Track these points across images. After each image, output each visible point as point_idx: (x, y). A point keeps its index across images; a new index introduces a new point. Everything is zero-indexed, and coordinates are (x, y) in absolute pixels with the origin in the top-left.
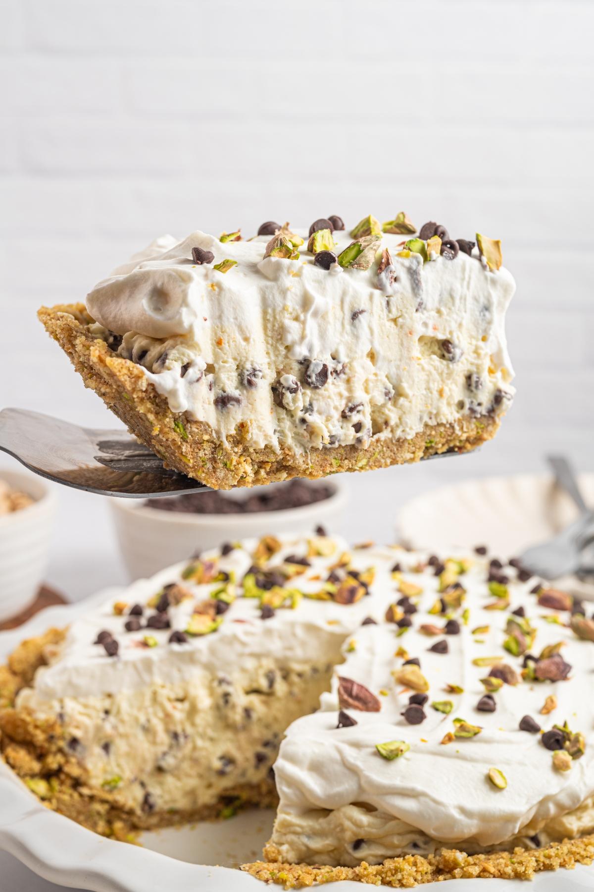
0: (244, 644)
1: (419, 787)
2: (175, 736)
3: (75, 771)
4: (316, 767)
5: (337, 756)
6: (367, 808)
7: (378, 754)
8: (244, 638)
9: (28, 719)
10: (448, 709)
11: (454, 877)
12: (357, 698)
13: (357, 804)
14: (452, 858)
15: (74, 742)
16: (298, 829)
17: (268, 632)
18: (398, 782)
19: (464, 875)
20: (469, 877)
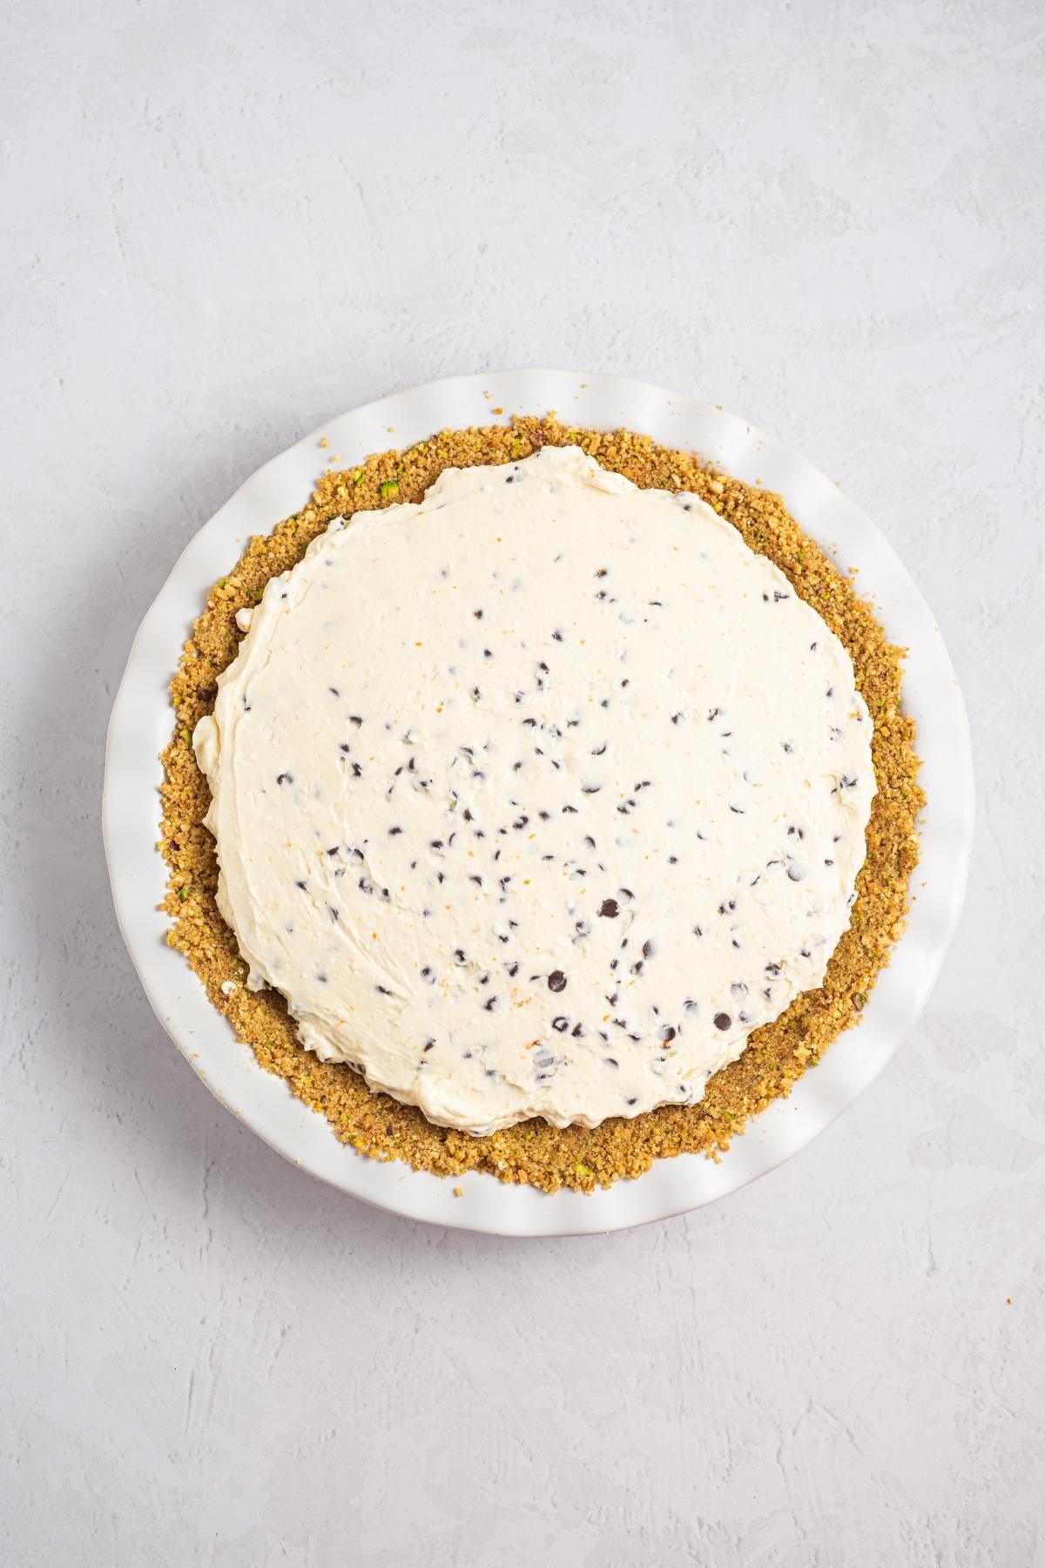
11: (493, 1175)
19: (502, 1177)
20: (505, 1181)
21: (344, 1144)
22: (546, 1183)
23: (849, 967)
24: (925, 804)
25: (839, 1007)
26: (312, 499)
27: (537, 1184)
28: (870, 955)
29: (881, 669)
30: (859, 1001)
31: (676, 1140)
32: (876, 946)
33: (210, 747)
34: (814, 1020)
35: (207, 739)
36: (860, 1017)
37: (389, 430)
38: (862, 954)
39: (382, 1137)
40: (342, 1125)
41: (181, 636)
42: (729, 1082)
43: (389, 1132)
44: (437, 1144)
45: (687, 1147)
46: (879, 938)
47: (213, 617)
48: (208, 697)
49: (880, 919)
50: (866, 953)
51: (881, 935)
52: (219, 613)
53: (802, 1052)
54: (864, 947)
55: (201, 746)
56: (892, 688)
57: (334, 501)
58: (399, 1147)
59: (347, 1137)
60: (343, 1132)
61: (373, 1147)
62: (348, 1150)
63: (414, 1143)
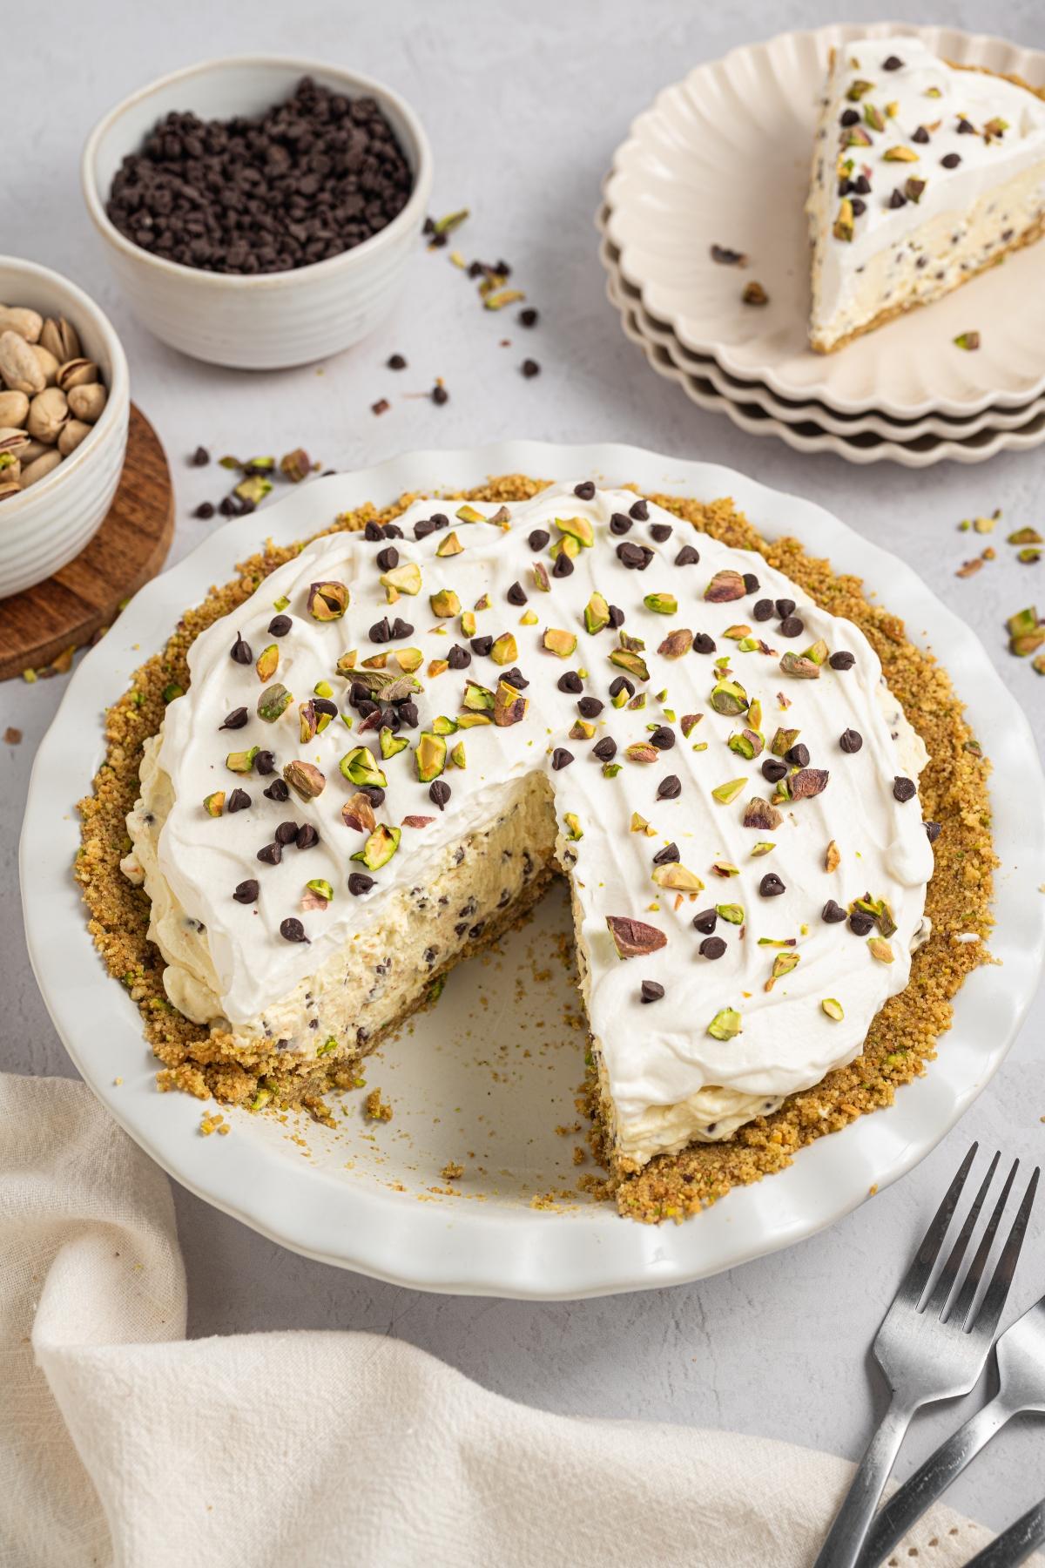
1: (768, 1063)
2: (379, 969)
3: (290, 1063)
4: (653, 1072)
5: (669, 1052)
6: (713, 1089)
7: (709, 1034)
9: (233, 1052)
10: (739, 918)
11: (822, 1134)
12: (641, 942)
13: (704, 1089)
14: (815, 1116)
15: (282, 1043)
16: (648, 1135)
17: (454, 818)
18: (745, 1065)
19: (833, 1129)
20: (839, 1129)
21: (656, 1223)
22: (876, 1096)
23: (936, 736)
24: (862, 581)
25: (964, 763)
26: (111, 741)
27: (871, 1106)
28: (942, 713)
29: (724, 524)
30: (973, 748)
31: (948, 971)
32: (939, 703)
33: (190, 990)
34: (953, 790)
35: (182, 987)
36: (985, 761)
37: (134, 648)
38: (935, 720)
39: (687, 1187)
40: (638, 1209)
41: (79, 924)
42: (937, 902)
43: (688, 1179)
44: (747, 1151)
45: (964, 968)
46: (935, 695)
47: (97, 887)
48: (153, 959)
49: (920, 681)
50: (937, 716)
51: (935, 692)
52: (100, 878)
53: (971, 819)
54: (931, 713)
55: (183, 1000)
56: (746, 531)
57: (130, 728)
58: (712, 1184)
59: (654, 1215)
60: (645, 1214)
61: (687, 1202)
62: (666, 1225)
63: (722, 1168)
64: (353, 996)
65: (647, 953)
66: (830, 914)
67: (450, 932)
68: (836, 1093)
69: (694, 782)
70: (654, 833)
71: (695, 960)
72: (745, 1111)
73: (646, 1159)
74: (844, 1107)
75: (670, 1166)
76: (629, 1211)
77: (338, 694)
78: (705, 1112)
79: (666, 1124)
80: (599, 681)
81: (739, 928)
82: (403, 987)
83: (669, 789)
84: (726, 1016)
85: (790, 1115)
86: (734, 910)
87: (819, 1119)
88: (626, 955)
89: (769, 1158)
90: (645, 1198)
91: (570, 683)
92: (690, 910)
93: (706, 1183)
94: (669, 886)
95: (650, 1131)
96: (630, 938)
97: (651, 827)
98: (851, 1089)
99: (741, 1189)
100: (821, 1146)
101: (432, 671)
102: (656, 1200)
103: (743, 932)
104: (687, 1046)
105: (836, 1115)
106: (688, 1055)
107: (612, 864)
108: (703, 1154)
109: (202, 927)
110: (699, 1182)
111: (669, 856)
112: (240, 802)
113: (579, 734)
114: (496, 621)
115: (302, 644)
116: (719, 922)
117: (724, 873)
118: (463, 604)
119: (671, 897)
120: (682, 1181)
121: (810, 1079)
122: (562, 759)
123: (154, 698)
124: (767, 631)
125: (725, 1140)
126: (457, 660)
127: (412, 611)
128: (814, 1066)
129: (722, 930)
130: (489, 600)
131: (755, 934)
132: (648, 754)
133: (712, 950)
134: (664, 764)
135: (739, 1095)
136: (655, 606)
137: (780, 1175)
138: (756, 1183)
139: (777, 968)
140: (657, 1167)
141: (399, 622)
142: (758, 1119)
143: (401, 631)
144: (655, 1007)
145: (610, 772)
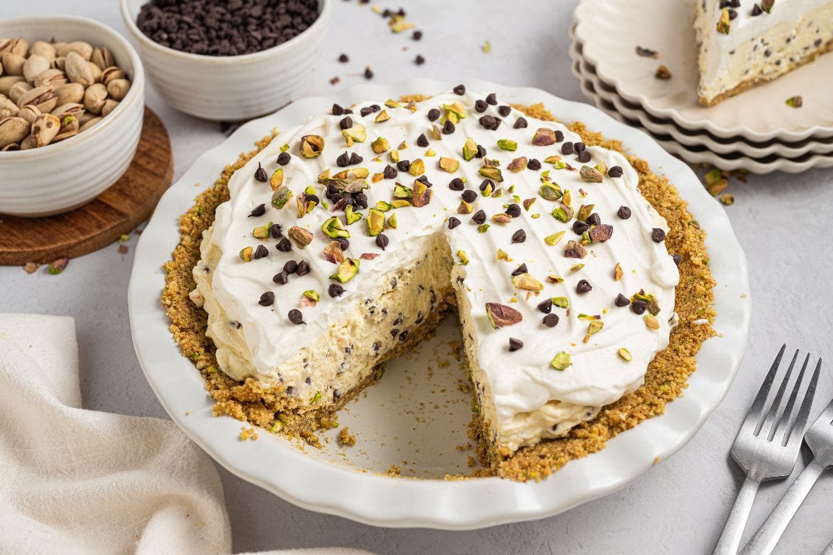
0: (377, 272)
1: (588, 383)
2: (347, 350)
3: (294, 405)
4: (518, 391)
5: (528, 378)
6: (555, 402)
7: (552, 367)
8: (376, 269)
9: (260, 392)
10: (565, 304)
11: (622, 430)
12: (507, 317)
13: (549, 402)
14: (618, 419)
15: (290, 389)
16: (516, 431)
17: (390, 256)
18: (574, 385)
19: (629, 427)
20: (633, 427)
21: (524, 481)
22: (654, 408)
23: (672, 220)
24: (621, 142)
25: (690, 232)
26: (183, 232)
27: (651, 413)
28: (674, 208)
30: (695, 224)
31: (691, 340)
32: (672, 203)
33: (232, 361)
34: (685, 246)
35: (228, 359)
36: (702, 231)
37: (196, 186)
38: (670, 212)
39: (542, 461)
40: (513, 474)
41: (164, 328)
42: (680, 307)
43: (543, 457)
44: (577, 440)
45: (700, 338)
47: (175, 307)
48: (210, 347)
49: (660, 192)
50: (672, 210)
51: (669, 197)
52: (178, 302)
53: (697, 260)
54: (668, 208)
55: (228, 367)
57: (194, 226)
58: (557, 459)
59: (523, 477)
60: (517, 476)
61: (543, 469)
62: (530, 483)
63: (563, 451)
64: (331, 366)
65: (511, 324)
66: (620, 302)
67: (388, 334)
68: (630, 407)
69: (534, 234)
70: (511, 260)
71: (540, 327)
72: (574, 417)
73: (515, 448)
74: (635, 414)
75: (531, 451)
76: (508, 475)
77: (320, 192)
78: (550, 416)
79: (527, 425)
80: (474, 183)
81: (565, 310)
82: (361, 367)
83: (519, 238)
84: (562, 356)
85: (602, 420)
86: (562, 300)
87: (621, 421)
88: (498, 325)
89: (591, 442)
90: (517, 468)
91: (456, 185)
92: (535, 301)
93: (554, 459)
94: (523, 288)
95: (517, 429)
96: (501, 315)
97: (509, 257)
98: (638, 405)
99: (575, 462)
100: (622, 438)
101: (374, 180)
102: (523, 469)
103: (568, 312)
104: (539, 374)
105: (630, 419)
106: (539, 379)
107: (487, 278)
108: (550, 445)
109: (239, 326)
110: (549, 458)
111: (522, 270)
112: (262, 253)
113: (464, 211)
114: (412, 153)
115: (297, 169)
116: (553, 307)
117: (554, 281)
118: (392, 146)
119: (524, 294)
120: (538, 458)
121: (613, 395)
122: (453, 223)
123: (209, 211)
124: (571, 159)
125: (563, 436)
126: (389, 174)
127: (362, 150)
128: (616, 387)
129: (554, 310)
130: (406, 144)
131: (576, 312)
132: (505, 218)
133: (551, 321)
134: (514, 225)
135: (571, 405)
136: (504, 146)
137: (598, 454)
138: (584, 458)
139: (591, 330)
140: (522, 452)
141: (354, 155)
142: (583, 423)
143: (356, 160)
144: (518, 353)
145: (483, 230)
